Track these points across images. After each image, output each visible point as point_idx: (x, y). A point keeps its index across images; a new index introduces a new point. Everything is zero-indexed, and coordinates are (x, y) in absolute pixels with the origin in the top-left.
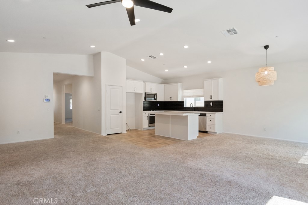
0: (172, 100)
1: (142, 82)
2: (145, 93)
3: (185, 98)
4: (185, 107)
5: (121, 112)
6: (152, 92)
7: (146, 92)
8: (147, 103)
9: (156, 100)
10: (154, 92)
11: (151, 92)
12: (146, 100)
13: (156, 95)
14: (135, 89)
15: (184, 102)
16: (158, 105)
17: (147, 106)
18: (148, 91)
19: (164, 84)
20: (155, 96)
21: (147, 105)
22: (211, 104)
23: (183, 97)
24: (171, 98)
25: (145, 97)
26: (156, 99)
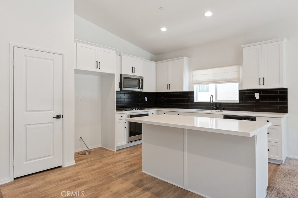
0: (172, 90)
1: (114, 52)
2: (121, 75)
3: (195, 86)
4: (195, 101)
5: (58, 117)
6: (134, 74)
7: (123, 73)
8: (126, 95)
9: (141, 90)
10: (137, 74)
11: (131, 74)
12: (123, 89)
13: (142, 80)
14: (98, 64)
15: (193, 92)
16: (146, 99)
17: (126, 100)
18: (127, 72)
19: (156, 61)
20: (140, 81)
21: (125, 98)
22: (257, 96)
23: (192, 84)
24: (169, 85)
25: (121, 84)
26: (142, 88)
